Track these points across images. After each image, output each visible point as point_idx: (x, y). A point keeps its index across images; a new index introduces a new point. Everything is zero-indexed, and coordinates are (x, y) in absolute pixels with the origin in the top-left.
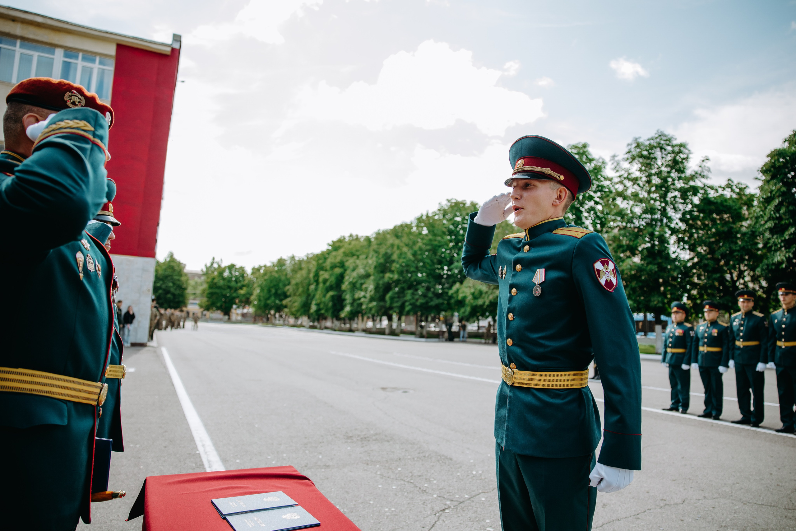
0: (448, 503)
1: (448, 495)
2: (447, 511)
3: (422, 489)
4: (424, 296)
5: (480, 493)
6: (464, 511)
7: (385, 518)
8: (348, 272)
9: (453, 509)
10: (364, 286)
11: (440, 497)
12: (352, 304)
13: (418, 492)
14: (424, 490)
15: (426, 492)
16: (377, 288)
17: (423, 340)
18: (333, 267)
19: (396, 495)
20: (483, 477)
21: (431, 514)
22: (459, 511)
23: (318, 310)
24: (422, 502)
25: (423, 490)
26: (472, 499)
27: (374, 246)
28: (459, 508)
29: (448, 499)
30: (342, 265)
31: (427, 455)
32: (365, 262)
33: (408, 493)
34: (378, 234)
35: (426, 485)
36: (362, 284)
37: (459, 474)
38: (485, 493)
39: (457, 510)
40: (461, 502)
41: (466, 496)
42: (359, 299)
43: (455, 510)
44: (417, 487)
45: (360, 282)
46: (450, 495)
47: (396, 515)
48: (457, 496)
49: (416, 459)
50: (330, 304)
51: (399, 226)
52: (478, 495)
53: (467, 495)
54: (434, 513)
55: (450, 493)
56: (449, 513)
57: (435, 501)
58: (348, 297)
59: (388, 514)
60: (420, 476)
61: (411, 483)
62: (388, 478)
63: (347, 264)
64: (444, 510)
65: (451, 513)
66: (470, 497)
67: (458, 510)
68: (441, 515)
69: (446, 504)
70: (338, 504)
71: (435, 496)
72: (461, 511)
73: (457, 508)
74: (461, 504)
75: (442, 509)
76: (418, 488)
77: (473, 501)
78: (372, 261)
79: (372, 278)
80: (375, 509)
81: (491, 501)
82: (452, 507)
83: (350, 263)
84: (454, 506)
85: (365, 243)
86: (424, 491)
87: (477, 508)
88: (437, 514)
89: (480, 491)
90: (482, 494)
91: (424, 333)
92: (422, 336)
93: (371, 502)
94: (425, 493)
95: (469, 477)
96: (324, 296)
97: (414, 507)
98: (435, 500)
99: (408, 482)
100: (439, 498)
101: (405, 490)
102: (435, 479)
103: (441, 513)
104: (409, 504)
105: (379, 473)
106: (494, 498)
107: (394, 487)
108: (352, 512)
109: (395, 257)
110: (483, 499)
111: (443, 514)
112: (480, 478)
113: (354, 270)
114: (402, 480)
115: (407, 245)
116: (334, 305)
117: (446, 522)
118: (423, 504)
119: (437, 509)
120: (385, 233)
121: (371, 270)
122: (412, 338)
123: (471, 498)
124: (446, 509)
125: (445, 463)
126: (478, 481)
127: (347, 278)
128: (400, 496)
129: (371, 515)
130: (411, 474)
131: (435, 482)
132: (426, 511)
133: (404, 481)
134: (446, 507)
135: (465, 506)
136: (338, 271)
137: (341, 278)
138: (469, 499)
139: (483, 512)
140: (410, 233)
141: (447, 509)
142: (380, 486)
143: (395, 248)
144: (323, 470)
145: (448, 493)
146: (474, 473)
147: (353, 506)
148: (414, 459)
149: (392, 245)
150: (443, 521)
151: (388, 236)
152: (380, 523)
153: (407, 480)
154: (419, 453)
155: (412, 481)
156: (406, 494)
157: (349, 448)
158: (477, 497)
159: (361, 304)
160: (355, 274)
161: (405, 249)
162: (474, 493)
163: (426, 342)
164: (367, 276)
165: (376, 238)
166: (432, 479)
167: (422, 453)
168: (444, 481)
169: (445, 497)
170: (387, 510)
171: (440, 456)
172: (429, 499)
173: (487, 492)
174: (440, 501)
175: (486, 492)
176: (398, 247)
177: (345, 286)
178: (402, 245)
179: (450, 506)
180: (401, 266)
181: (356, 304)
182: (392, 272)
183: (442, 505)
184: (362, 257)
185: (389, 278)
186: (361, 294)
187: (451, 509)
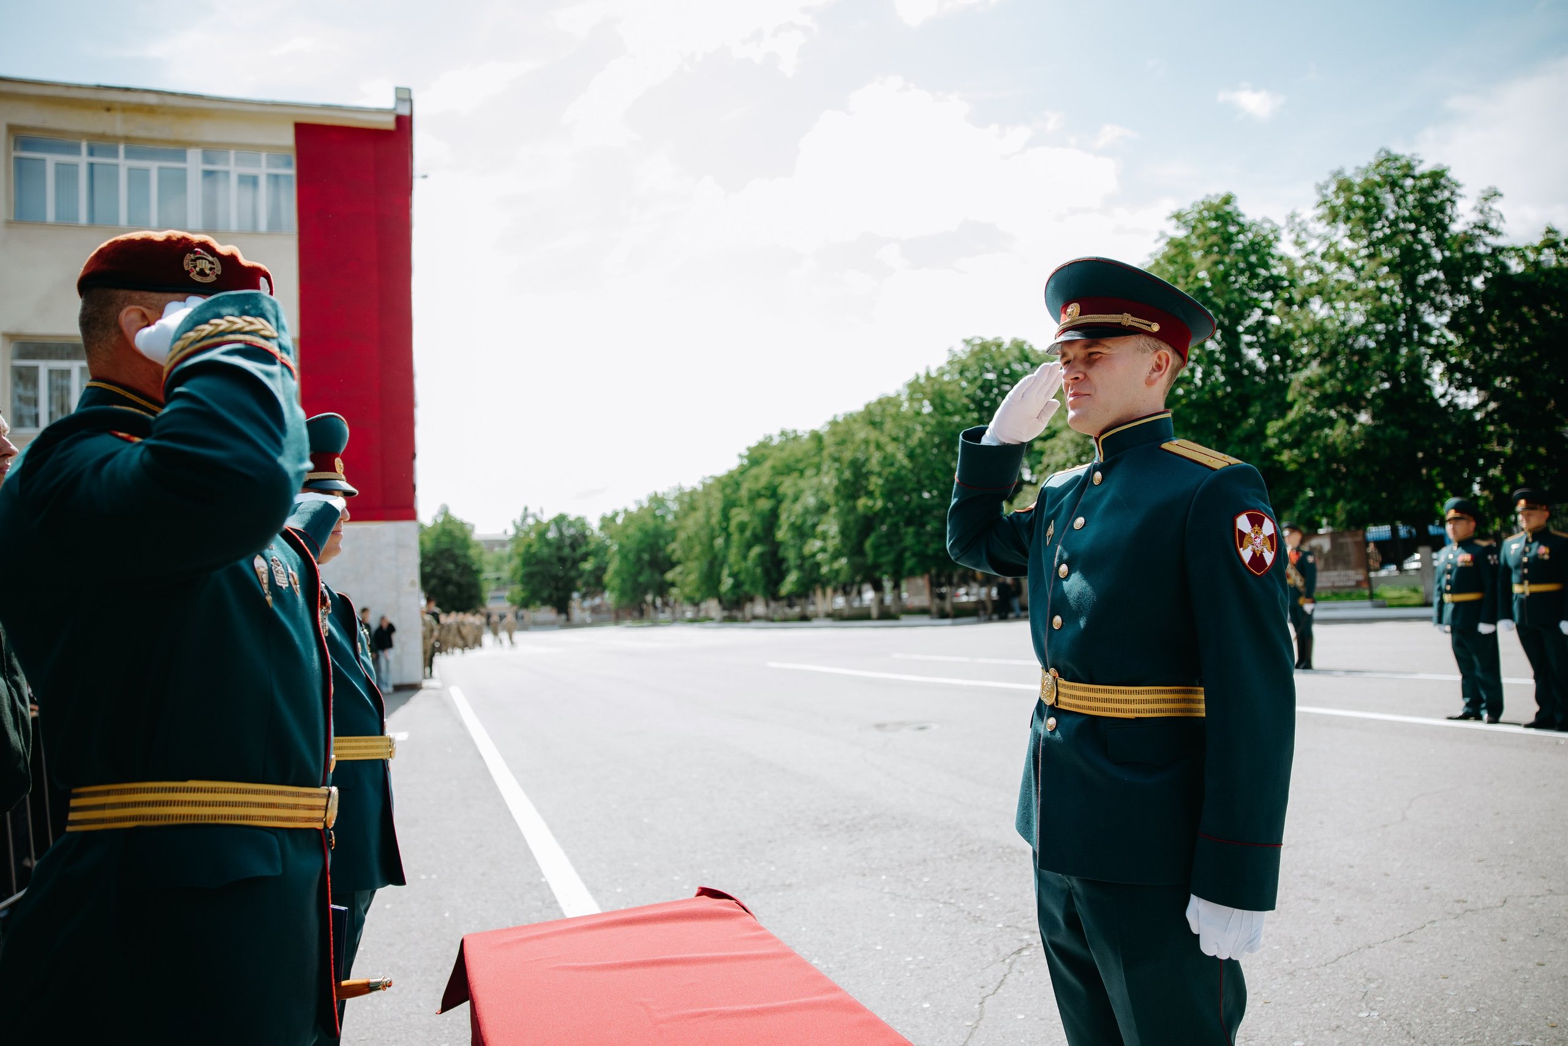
0: (1027, 936)
1: (1024, 921)
2: (1025, 953)
3: (973, 914)
7: (907, 975)
8: (785, 505)
9: (1036, 948)
10: (820, 528)
11: (1009, 926)
12: (800, 567)
13: (965, 921)
14: (978, 915)
15: (981, 920)
16: (844, 532)
17: (948, 621)
18: (755, 496)
19: (924, 929)
21: (994, 962)
23: (737, 585)
24: (976, 940)
25: (975, 917)
27: (830, 449)
29: (1025, 930)
30: (773, 492)
31: (976, 848)
32: (815, 481)
33: (946, 923)
34: (834, 423)
35: (981, 906)
36: (814, 526)
42: (814, 555)
44: (963, 911)
45: (810, 521)
46: (1028, 922)
47: (928, 968)
49: (955, 857)
50: (759, 570)
51: (875, 404)
54: (1002, 959)
56: (1029, 957)
57: (1001, 936)
58: (791, 555)
59: (911, 967)
60: (966, 890)
61: (951, 904)
62: (907, 897)
63: (781, 490)
64: (1020, 951)
65: (1034, 957)
68: (1015, 961)
69: (1021, 940)
70: (816, 955)
71: (1000, 925)
75: (1016, 950)
76: (966, 913)
78: (829, 479)
79: (833, 510)
80: (887, 959)
83: (787, 486)
85: (811, 446)
86: (977, 919)
88: (1008, 961)
91: (948, 606)
92: (943, 615)
93: (879, 948)
94: (979, 922)
96: (745, 557)
97: (960, 949)
98: (1001, 933)
99: (945, 903)
100: (1008, 929)
101: (940, 919)
102: (996, 894)
103: (1013, 957)
104: (950, 945)
105: (887, 890)
107: (919, 916)
108: (844, 968)
109: (874, 464)
111: (1018, 960)
113: (796, 499)
114: (932, 899)
115: (895, 439)
116: (766, 572)
117: (1026, 974)
118: (978, 942)
119: (1007, 950)
120: (851, 419)
121: (829, 498)
122: (925, 620)
124: (1023, 949)
125: (1014, 861)
127: (783, 517)
128: (931, 931)
129: (881, 972)
130: (948, 888)
131: (997, 898)
132: (985, 956)
133: (937, 901)
134: (1024, 945)
136: (764, 504)
137: (771, 519)
140: (897, 417)
141: (1026, 948)
142: (892, 915)
143: (872, 448)
144: (780, 894)
145: (1024, 918)
147: (844, 958)
148: (951, 857)
149: (866, 442)
150: (1020, 972)
151: (856, 427)
152: (898, 985)
153: (942, 900)
154: (961, 846)
155: (953, 901)
156: (943, 925)
157: (825, 848)
159: (818, 565)
160: (798, 508)
161: (891, 448)
163: (953, 625)
164: (823, 508)
165: (833, 433)
166: (991, 894)
167: (967, 844)
168: (1015, 895)
169: (1020, 925)
170: (909, 959)
172: (989, 933)
174: (1011, 935)
176: (879, 447)
177: (781, 534)
178: (884, 439)
179: (1031, 942)
180: (887, 480)
181: (807, 565)
182: (870, 494)
183: (1015, 942)
184: (809, 472)
185: (866, 507)
186: (815, 545)
187: (1032, 950)
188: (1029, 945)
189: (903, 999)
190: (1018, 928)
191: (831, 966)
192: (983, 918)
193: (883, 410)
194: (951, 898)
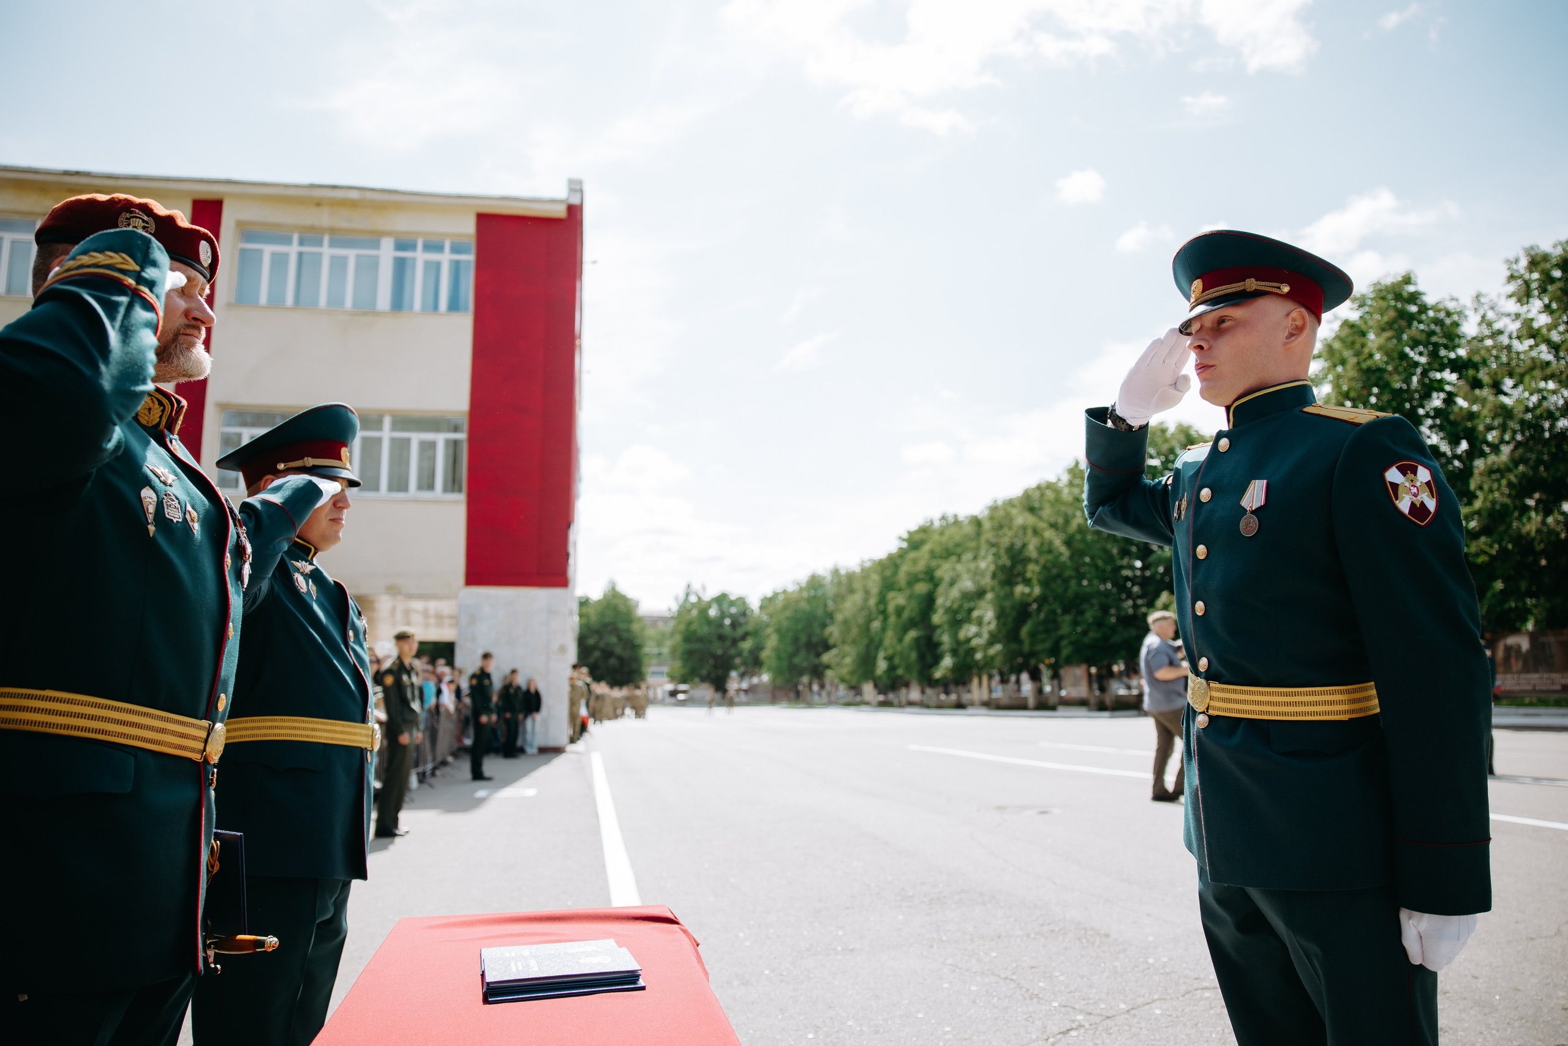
0: (1080, 1017)
1: (1083, 1002)
2: (1073, 1033)
3: (1031, 992)
4: (1099, 624)
5: (1154, 1001)
6: (1110, 1034)
8: (941, 589)
9: (1087, 1029)
10: (975, 614)
11: (1064, 1006)
12: (954, 652)
13: (1021, 998)
14: (1036, 993)
15: (1038, 998)
16: (1000, 615)
17: (1106, 714)
18: (913, 580)
19: (974, 1002)
20: (1167, 970)
21: (1037, 1039)
22: (1100, 1034)
23: (892, 668)
24: (1025, 1017)
25: (1032, 994)
26: (1132, 1012)
27: (988, 535)
28: (1100, 1029)
29: (1081, 1011)
30: (930, 576)
31: (1057, 930)
32: (972, 566)
33: (999, 998)
34: (994, 509)
35: (1041, 984)
36: (970, 610)
37: (1116, 963)
38: (1165, 999)
39: (1094, 1033)
40: (1108, 1017)
41: (1122, 1006)
42: (968, 640)
43: (1091, 1032)
44: (1021, 988)
45: (966, 606)
46: (1088, 1004)
48: (1103, 1006)
49: (1032, 936)
50: (914, 655)
51: (1033, 489)
52: (1148, 1004)
53: (1125, 1003)
54: (1046, 1037)
55: (1089, 999)
56: (1075, 1038)
57: (1054, 1015)
58: (946, 639)
59: (948, 1037)
60: (1033, 968)
61: (1012, 980)
62: (967, 970)
63: (938, 573)
64: (1067, 1032)
65: (1081, 1038)
66: (1130, 1007)
67: (1098, 1033)
68: (1061, 1039)
69: (1073, 1021)
70: (853, 1018)
71: (1055, 1004)
72: (1104, 1035)
73: (1096, 1029)
74: (1108, 1021)
75: (1065, 1029)
76: (1024, 990)
77: (1135, 1016)
78: (986, 564)
79: (989, 596)
80: (924, 1028)
81: (1174, 1016)
82: (1087, 1026)
83: (944, 571)
84: (1091, 1025)
85: (969, 530)
86: (1034, 997)
87: (1141, 1029)
88: (1051, 1040)
89: (1156, 997)
90: (1158, 1003)
91: (1108, 700)
92: (1102, 707)
93: (920, 1015)
94: (1036, 1000)
95: (1136, 969)
96: (900, 640)
97: (1005, 1024)
98: (1053, 1012)
99: (1006, 979)
100: (1063, 1009)
101: (995, 994)
102: (1062, 974)
103: (1059, 1036)
104: (996, 1019)
105: (950, 961)
106: (1183, 1010)
107: (974, 988)
108: (877, 1032)
109: (1032, 550)
110: (1158, 1012)
111: (1063, 1040)
112: (1162, 971)
113: (952, 583)
114: (994, 974)
115: (1053, 526)
116: (921, 657)
118: (1026, 1020)
119: (1056, 1030)
120: (1010, 503)
121: (987, 581)
122: (1083, 711)
123: (1132, 1009)
124: (1072, 1029)
125: (1093, 943)
126: (1156, 978)
127: (940, 601)
128: (982, 1004)
129: (914, 1039)
130: (1015, 965)
131: (1062, 978)
133: (999, 976)
134: (1074, 1026)
135: (1115, 1025)
136: (922, 588)
137: (929, 602)
138: (1128, 1011)
139: (1152, 1037)
140: (1058, 500)
141: (1076, 1029)
142: (946, 985)
143: (1030, 532)
144: (839, 957)
145: (1084, 999)
146: (1151, 961)
147: (881, 1022)
148: (1028, 935)
149: (1024, 528)
151: (1014, 511)
153: (1002, 976)
154: (1042, 925)
155: (1014, 977)
156: (996, 999)
157: (900, 917)
158: (1147, 1007)
159: (972, 651)
160: (955, 593)
161: (1049, 534)
162: (1141, 1001)
163: (1111, 717)
164: (980, 594)
165: (991, 518)
166: (1057, 974)
167: (1049, 924)
168: (1083, 977)
169: (1077, 1006)
170: (948, 1029)
171: (1085, 930)
172: (1041, 1011)
173: (1171, 999)
174: (1064, 1015)
175: (1168, 997)
176: (1036, 532)
177: (937, 618)
178: (1042, 525)
179: (1083, 1023)
180: (1045, 568)
181: (962, 651)
182: (1027, 582)
183: (1067, 1022)
184: (967, 556)
185: (1023, 594)
186: (969, 630)
187: (1082, 1031)
188: (1081, 1026)
190: (1074, 1008)
191: (864, 1029)
192: (1041, 996)
193: (1042, 495)
194: (1014, 974)
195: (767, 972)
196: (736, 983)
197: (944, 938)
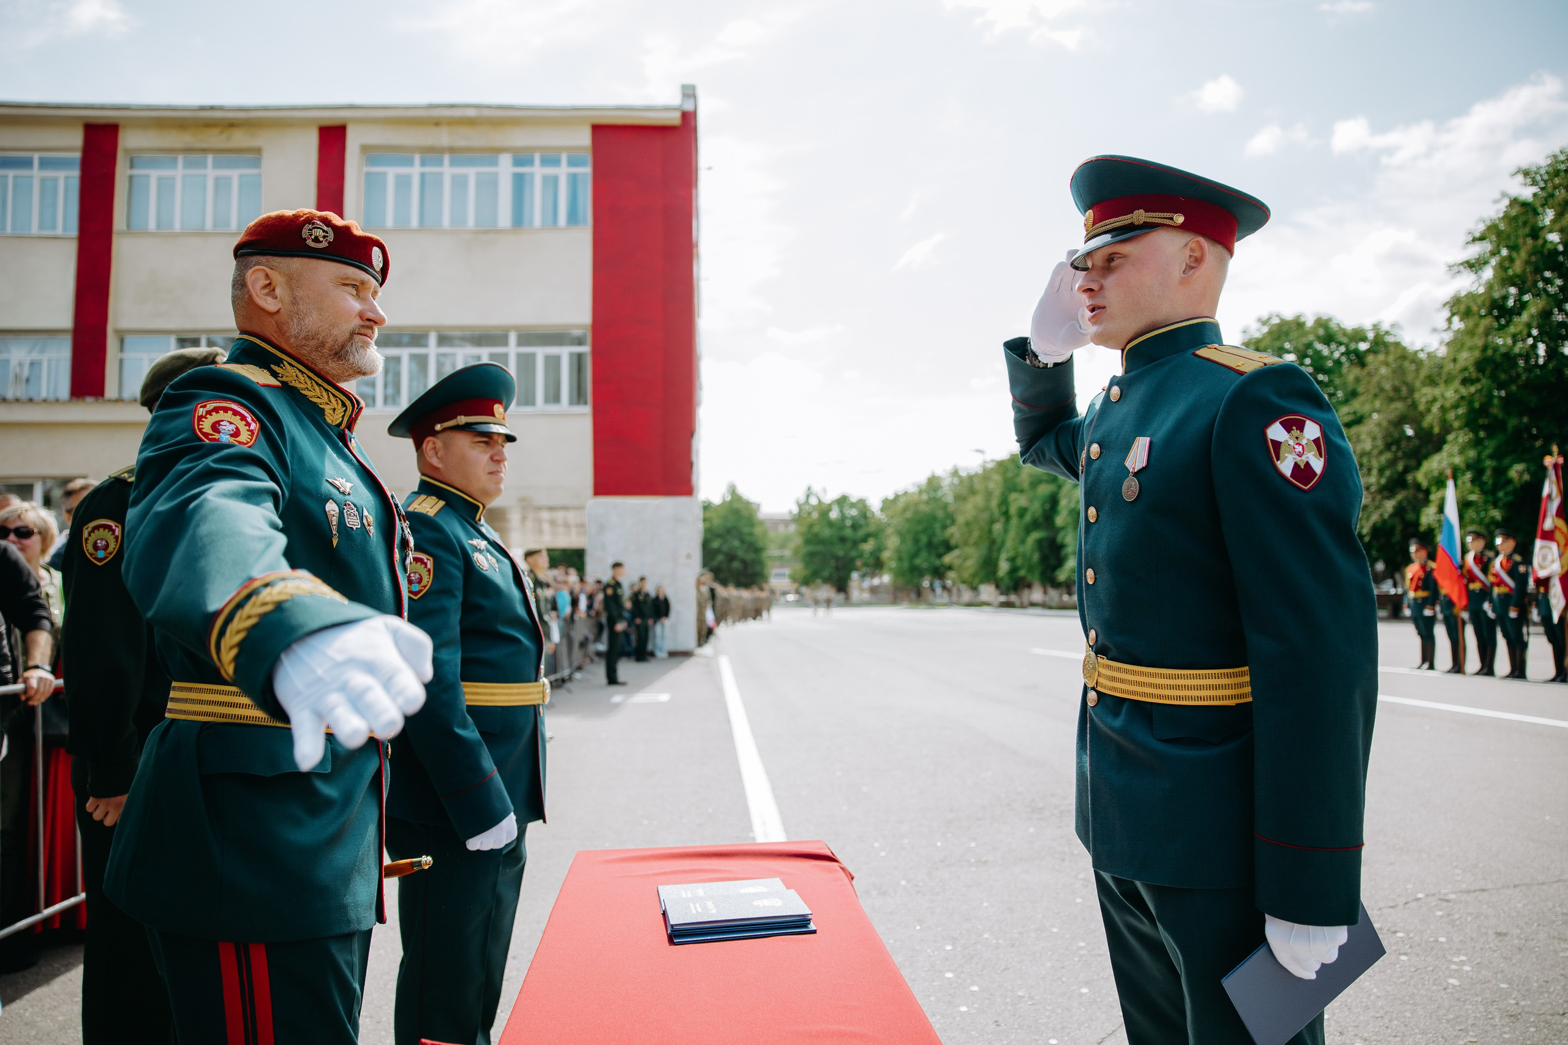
7: (1076, 959)
8: (1064, 491)
18: (1034, 484)
23: (1014, 570)
47: (1100, 955)
50: (1036, 557)
58: (1069, 541)
59: (1083, 952)
70: (989, 930)
93: (1055, 930)
96: (1023, 541)
105: (1081, 876)
108: (1013, 945)
116: (1044, 559)
127: (1063, 503)
129: (1050, 953)
136: (1044, 490)
137: (1051, 504)
142: (1079, 900)
144: (973, 869)
147: (1017, 936)
152: (1063, 968)
157: (1032, 830)
170: (1082, 944)
177: (1059, 521)
189: (1063, 982)
191: (1001, 942)
195: (903, 883)
196: (874, 893)
197: (1076, 852)
